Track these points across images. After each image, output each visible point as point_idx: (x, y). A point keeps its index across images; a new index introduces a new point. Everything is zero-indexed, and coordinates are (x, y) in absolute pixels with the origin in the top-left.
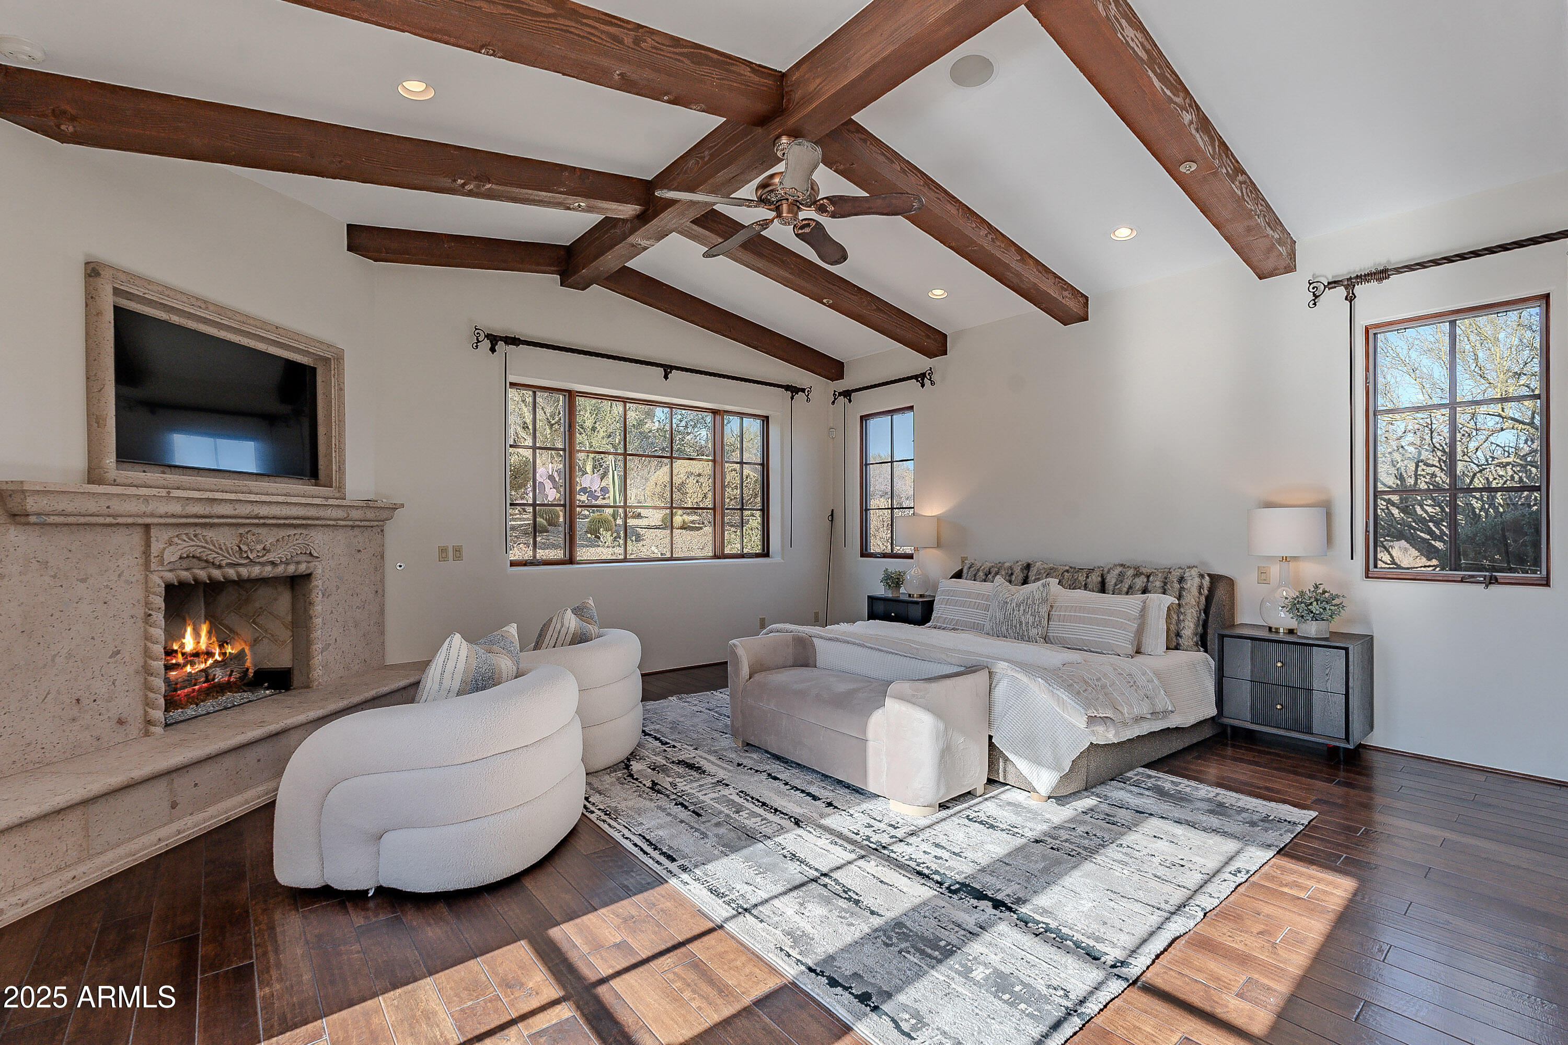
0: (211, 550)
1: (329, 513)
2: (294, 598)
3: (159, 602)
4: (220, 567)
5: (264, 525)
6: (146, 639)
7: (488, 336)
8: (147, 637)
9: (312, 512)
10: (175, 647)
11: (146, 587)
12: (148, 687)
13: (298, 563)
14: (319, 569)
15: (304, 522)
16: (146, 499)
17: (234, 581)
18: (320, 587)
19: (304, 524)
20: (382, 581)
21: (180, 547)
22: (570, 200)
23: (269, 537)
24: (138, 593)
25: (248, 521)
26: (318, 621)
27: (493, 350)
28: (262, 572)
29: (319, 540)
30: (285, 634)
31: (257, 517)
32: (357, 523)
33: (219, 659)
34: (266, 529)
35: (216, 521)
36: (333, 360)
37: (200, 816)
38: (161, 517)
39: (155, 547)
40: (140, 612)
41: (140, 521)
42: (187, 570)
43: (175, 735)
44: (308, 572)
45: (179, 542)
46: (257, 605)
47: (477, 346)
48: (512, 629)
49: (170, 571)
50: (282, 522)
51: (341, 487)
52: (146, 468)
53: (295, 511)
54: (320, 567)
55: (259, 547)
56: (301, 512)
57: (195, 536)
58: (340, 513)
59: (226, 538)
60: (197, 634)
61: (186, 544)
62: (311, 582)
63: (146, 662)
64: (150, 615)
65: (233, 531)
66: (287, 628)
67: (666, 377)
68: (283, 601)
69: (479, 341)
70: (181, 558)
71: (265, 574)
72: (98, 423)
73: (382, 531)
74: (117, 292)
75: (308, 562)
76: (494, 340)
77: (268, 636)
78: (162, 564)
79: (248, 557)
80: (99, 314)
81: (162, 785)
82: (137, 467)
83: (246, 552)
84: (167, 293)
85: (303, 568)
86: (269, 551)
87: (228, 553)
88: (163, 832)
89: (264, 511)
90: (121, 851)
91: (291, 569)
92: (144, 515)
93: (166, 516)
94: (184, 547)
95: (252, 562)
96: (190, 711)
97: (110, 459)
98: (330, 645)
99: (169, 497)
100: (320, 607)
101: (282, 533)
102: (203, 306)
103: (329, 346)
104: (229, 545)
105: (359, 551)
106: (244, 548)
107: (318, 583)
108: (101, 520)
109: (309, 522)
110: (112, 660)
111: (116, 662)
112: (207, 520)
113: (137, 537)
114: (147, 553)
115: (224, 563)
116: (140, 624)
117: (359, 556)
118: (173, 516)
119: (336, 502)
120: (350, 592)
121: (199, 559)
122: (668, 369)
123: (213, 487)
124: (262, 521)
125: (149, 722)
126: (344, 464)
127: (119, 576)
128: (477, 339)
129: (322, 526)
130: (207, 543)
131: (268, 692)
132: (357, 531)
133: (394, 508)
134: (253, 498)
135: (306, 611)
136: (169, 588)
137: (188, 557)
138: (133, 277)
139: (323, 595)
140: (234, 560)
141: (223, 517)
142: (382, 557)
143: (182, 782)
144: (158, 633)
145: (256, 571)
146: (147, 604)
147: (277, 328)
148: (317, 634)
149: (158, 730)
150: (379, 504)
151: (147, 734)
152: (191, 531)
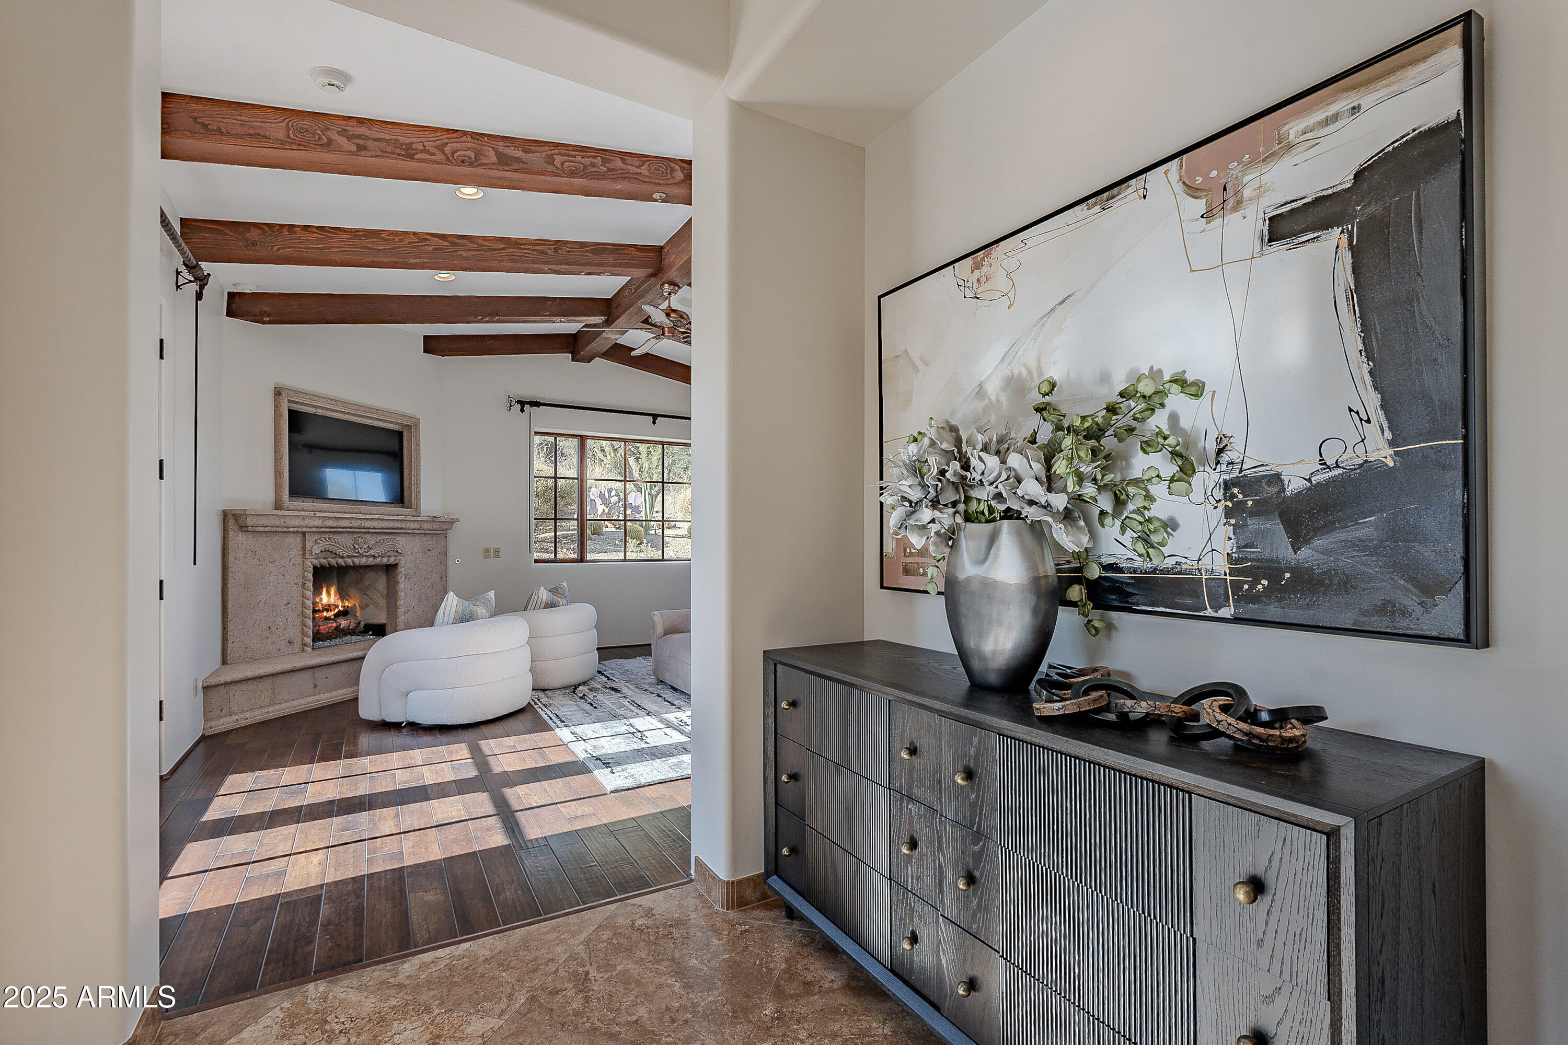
0: (338, 547)
1: (408, 525)
2: (388, 579)
3: (310, 576)
4: (343, 557)
5: (368, 532)
6: (303, 597)
7: (519, 402)
8: (304, 596)
9: (398, 525)
10: (318, 600)
11: (304, 567)
12: (304, 624)
13: (389, 556)
14: (402, 562)
15: (393, 531)
16: (303, 518)
17: (351, 567)
18: (403, 572)
19: (393, 532)
20: (446, 571)
21: (321, 545)
22: (553, 318)
23: (371, 540)
24: (299, 571)
25: (358, 530)
26: (402, 594)
27: (522, 410)
28: (367, 562)
29: (402, 543)
30: (383, 602)
31: (363, 528)
32: (427, 532)
33: (341, 609)
34: (370, 535)
35: (341, 530)
36: (413, 426)
37: (328, 695)
38: (311, 528)
39: (308, 545)
40: (300, 581)
41: (300, 530)
42: (324, 558)
43: (317, 652)
44: (396, 562)
45: (321, 542)
46: (367, 583)
47: (510, 409)
48: (492, 594)
49: (316, 559)
50: (379, 531)
51: (417, 508)
52: (304, 499)
53: (387, 524)
54: (403, 559)
55: (366, 546)
56: (390, 525)
57: (329, 539)
58: (416, 526)
59: (347, 540)
60: (329, 594)
61: (323, 543)
62: (397, 569)
63: (303, 610)
64: (305, 583)
65: (350, 536)
66: (384, 598)
67: (654, 423)
68: (381, 582)
69: (511, 406)
70: (321, 551)
71: (369, 563)
72: (280, 476)
73: (446, 537)
74: (289, 401)
75: (396, 556)
76: (522, 403)
77: (374, 603)
78: (312, 555)
79: (359, 552)
80: (281, 416)
81: (310, 673)
82: (299, 499)
83: (358, 549)
84: (315, 399)
85: (392, 560)
86: (371, 549)
87: (347, 549)
88: (309, 699)
89: (368, 524)
90: (289, 704)
91: (385, 560)
92: (302, 527)
93: (314, 527)
94: (324, 544)
95: (362, 556)
96: (327, 643)
97: (286, 495)
98: (409, 610)
99: (315, 517)
100: (403, 586)
101: (379, 538)
102: (334, 403)
103: (410, 417)
104: (348, 545)
105: (430, 550)
106: (357, 546)
107: (401, 570)
108: (281, 529)
109: (396, 531)
110: (286, 607)
111: (288, 608)
112: (336, 530)
113: (299, 539)
114: (304, 548)
115: (345, 555)
116: (300, 588)
117: (430, 553)
118: (317, 527)
119: (412, 518)
120: (424, 577)
121: (331, 552)
122: (655, 417)
123: (339, 510)
124: (367, 530)
125: (304, 644)
126: (420, 493)
127: (290, 561)
128: (510, 404)
129: (405, 533)
130: (335, 543)
131: (371, 637)
132: (428, 537)
133: (452, 522)
134: (361, 516)
135: (395, 587)
136: (315, 568)
137: (325, 551)
138: (297, 392)
139: (406, 578)
140: (351, 553)
141: (344, 528)
142: (446, 554)
143: (320, 674)
144: (309, 594)
145: (364, 561)
146: (304, 577)
147: (377, 410)
148: (401, 603)
149: (309, 649)
150: (442, 519)
151: (303, 651)
152: (327, 536)
